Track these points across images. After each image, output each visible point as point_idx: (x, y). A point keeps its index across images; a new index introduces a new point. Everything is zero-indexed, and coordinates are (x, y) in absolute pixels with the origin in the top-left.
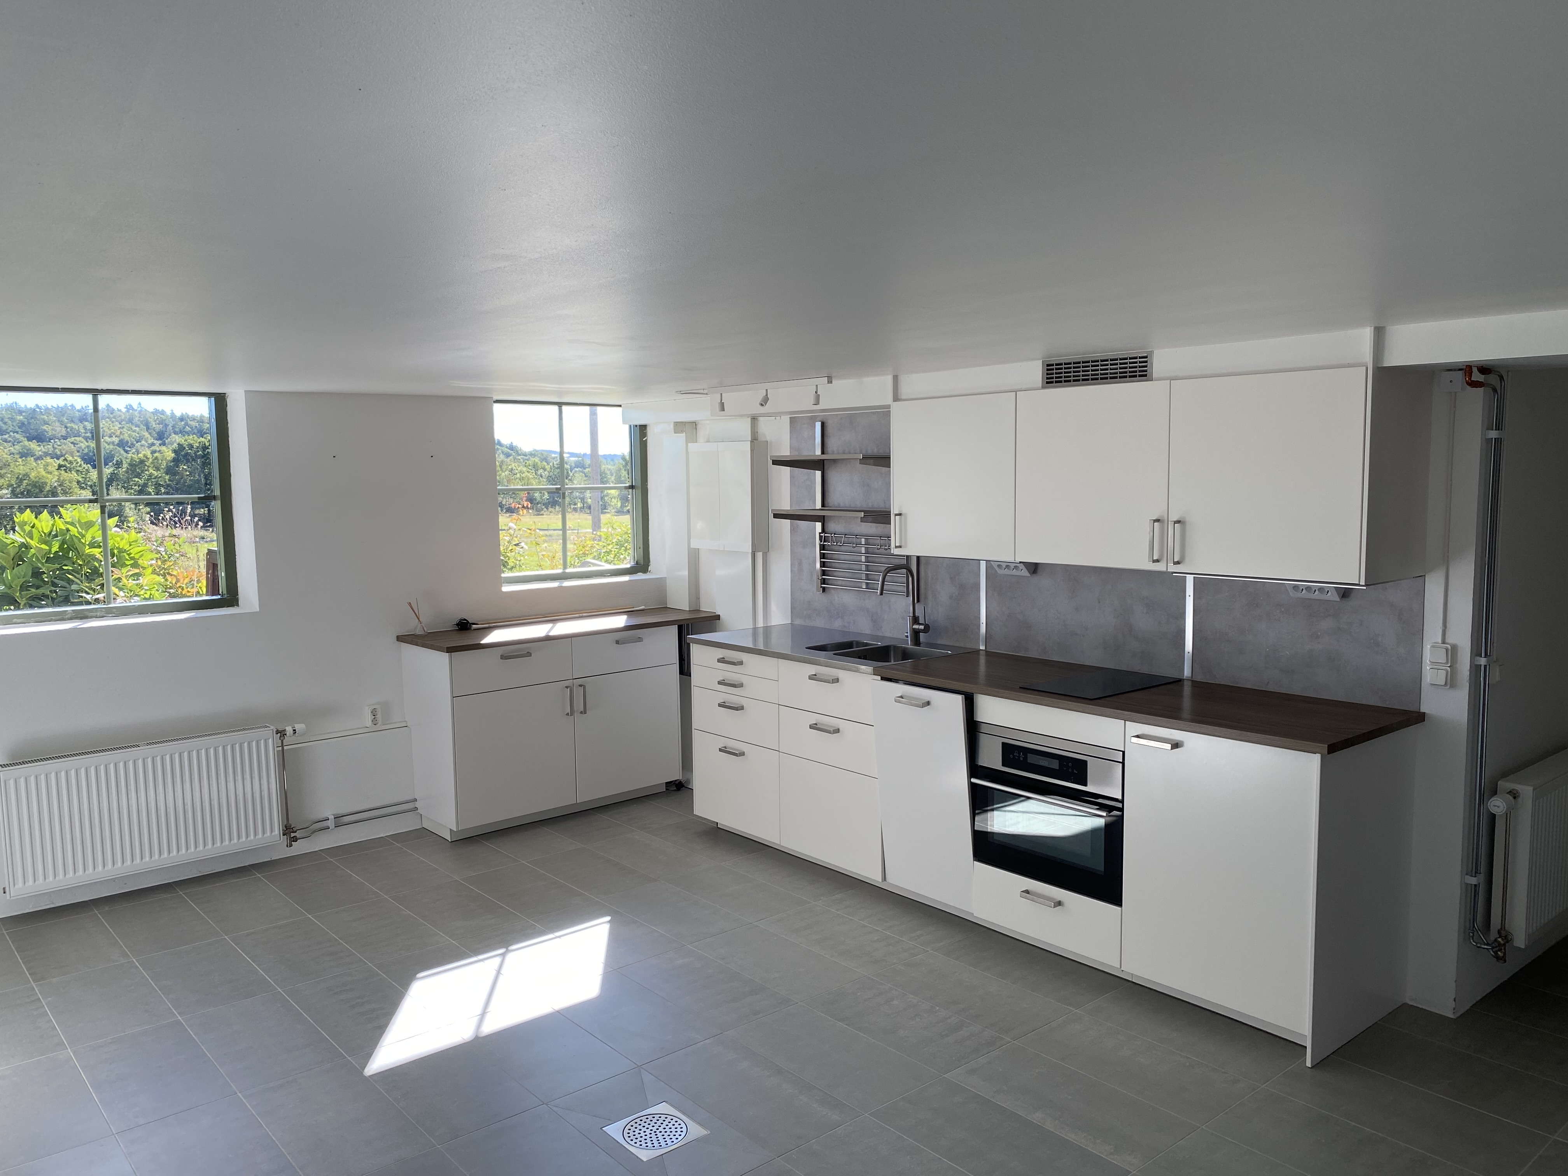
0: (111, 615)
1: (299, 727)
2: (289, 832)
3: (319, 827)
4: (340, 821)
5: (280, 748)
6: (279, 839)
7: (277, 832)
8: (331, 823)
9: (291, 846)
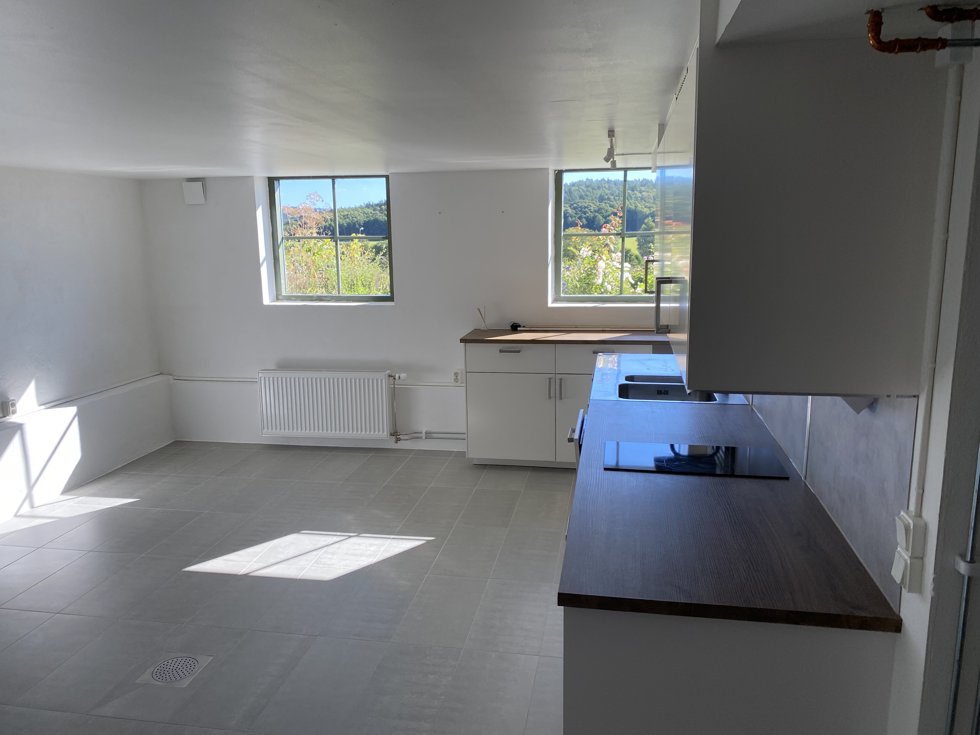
0: (333, 300)
1: (403, 375)
2: (395, 434)
3: (415, 436)
4: (429, 435)
5: (393, 386)
6: (387, 437)
7: (385, 433)
8: (423, 435)
9: (397, 443)
